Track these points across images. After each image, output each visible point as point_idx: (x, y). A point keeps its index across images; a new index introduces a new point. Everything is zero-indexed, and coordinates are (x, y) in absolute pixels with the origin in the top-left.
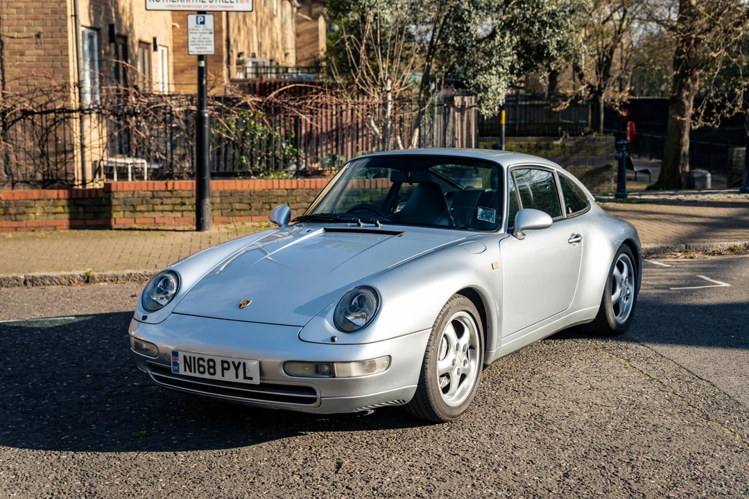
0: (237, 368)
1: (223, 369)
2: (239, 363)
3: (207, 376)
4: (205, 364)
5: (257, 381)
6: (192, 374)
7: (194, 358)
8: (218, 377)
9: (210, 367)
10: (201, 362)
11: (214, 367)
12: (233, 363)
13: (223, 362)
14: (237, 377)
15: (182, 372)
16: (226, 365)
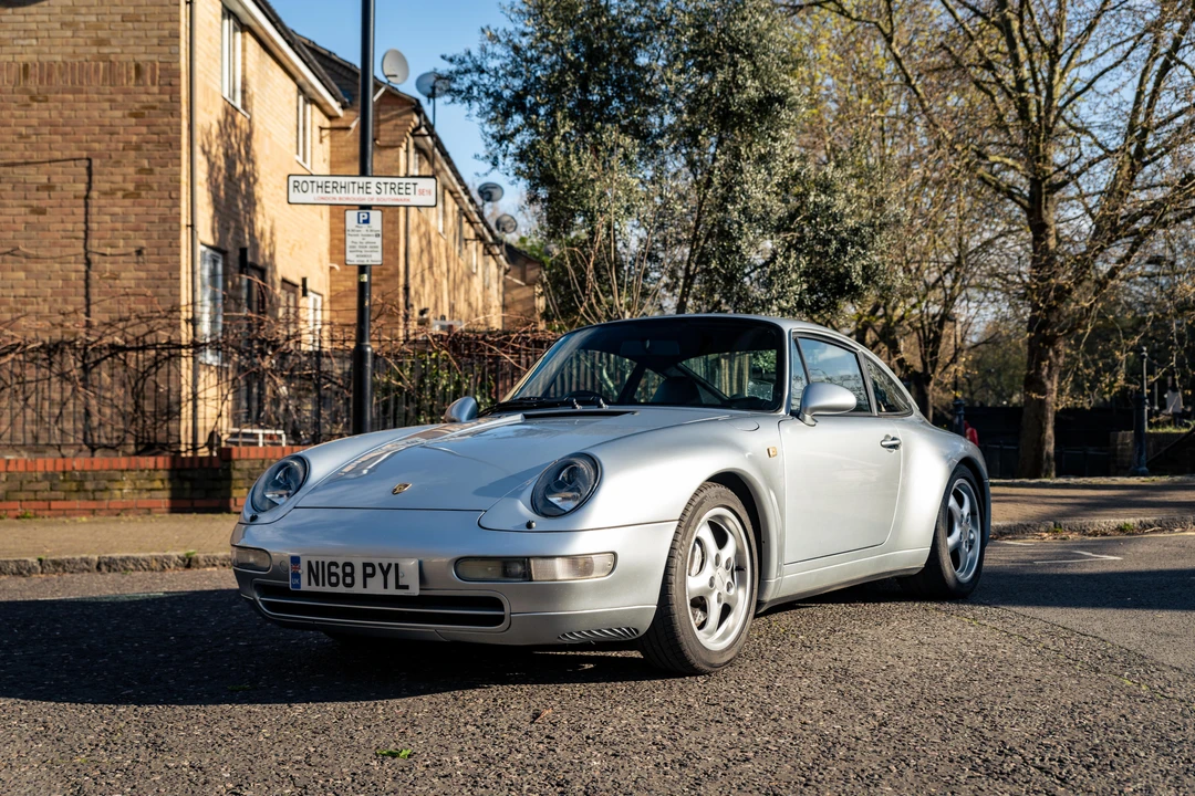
0: (385, 573)
1: (366, 576)
2: (390, 565)
3: (341, 589)
4: (339, 571)
5: (414, 590)
6: (320, 589)
7: (323, 563)
8: (358, 589)
9: (345, 575)
10: (333, 569)
11: (351, 575)
12: (380, 565)
13: (365, 565)
14: (386, 587)
15: (304, 586)
16: (369, 570)
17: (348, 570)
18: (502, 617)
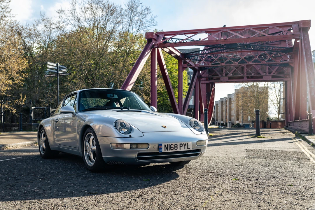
0: (185, 146)
1: (180, 147)
2: (186, 144)
3: (174, 151)
4: (174, 146)
5: (191, 149)
6: (168, 151)
7: (169, 145)
8: (178, 150)
9: (175, 147)
10: (172, 146)
11: (177, 147)
12: (184, 144)
14: (185, 149)
16: (181, 145)
17: (176, 146)
18: (199, 153)
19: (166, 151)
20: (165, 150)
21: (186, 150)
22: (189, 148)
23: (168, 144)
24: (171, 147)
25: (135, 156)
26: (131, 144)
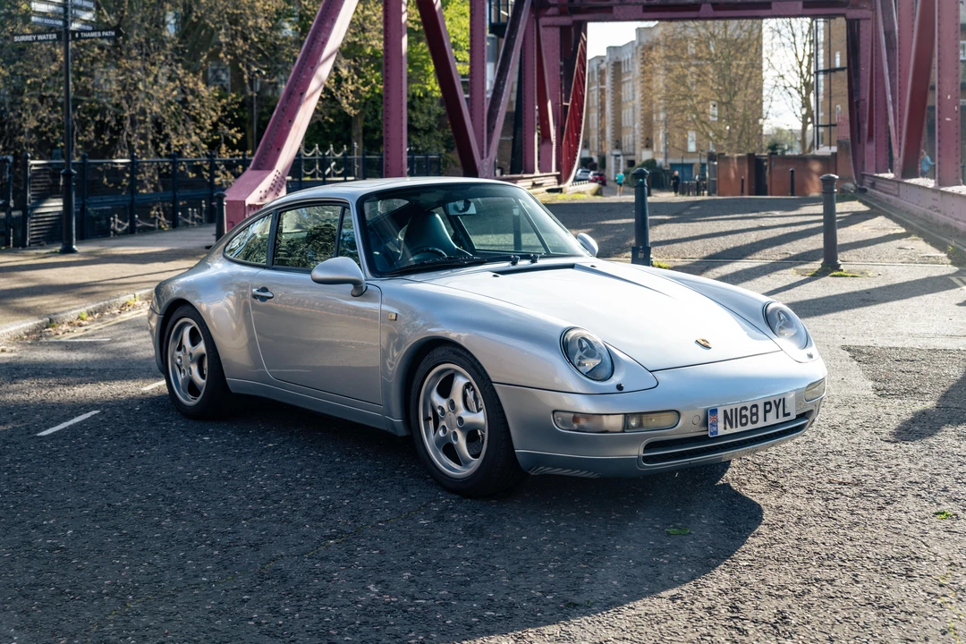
0: (777, 407)
1: (766, 412)
2: (780, 400)
3: (750, 426)
4: (748, 413)
5: (792, 415)
6: (734, 430)
7: (736, 409)
8: (761, 424)
9: (752, 414)
10: (744, 412)
11: (756, 414)
12: (775, 401)
13: (766, 404)
14: (777, 417)
15: (721, 431)
16: (768, 407)
17: (754, 410)
18: (806, 424)
19: (729, 431)
20: (725, 428)
21: (782, 419)
22: (789, 414)
23: (734, 407)
24: (742, 417)
25: (637, 451)
26: (625, 414)
